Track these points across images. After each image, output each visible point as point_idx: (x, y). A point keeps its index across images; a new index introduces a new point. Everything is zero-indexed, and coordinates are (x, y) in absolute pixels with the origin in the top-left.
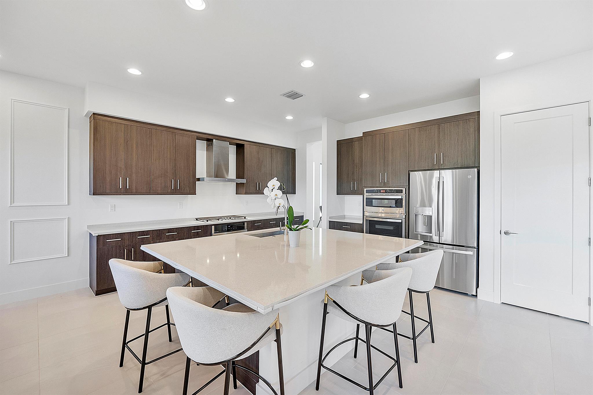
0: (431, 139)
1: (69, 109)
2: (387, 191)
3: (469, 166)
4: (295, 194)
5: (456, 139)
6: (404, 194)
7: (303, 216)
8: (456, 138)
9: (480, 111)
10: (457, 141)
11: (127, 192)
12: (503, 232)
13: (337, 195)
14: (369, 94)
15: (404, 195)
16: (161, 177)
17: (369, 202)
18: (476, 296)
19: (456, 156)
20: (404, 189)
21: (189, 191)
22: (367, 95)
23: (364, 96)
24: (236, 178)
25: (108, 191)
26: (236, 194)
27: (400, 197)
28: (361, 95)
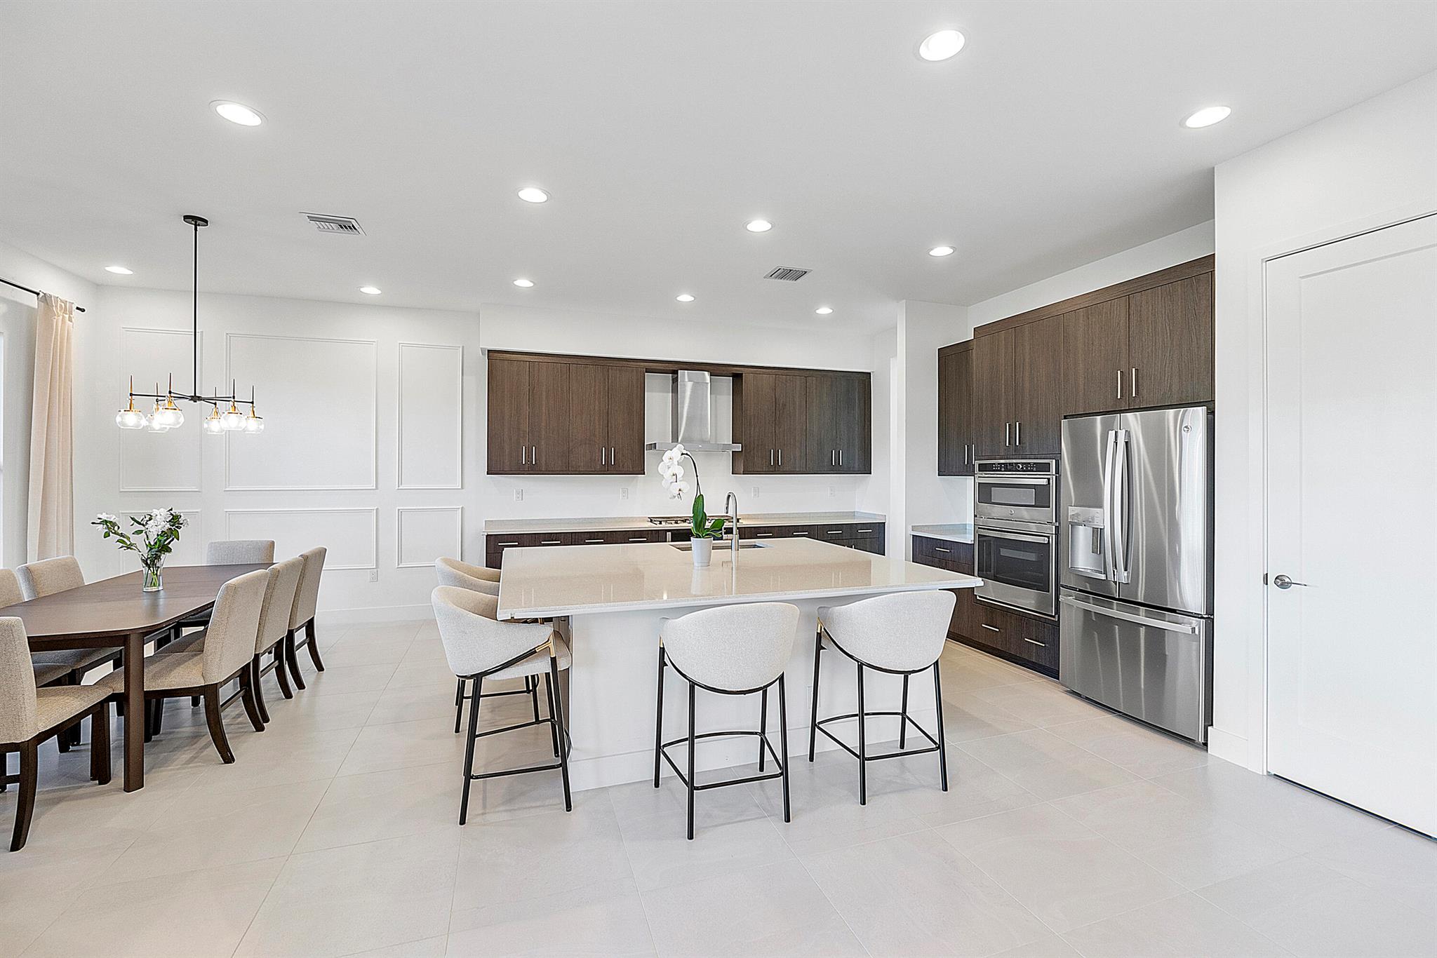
0: (1111, 334)
1: (463, 347)
2: (1019, 467)
3: (1197, 399)
4: (870, 473)
5: (1168, 331)
6: (1054, 473)
7: (884, 523)
8: (1168, 328)
9: (1214, 254)
10: (1169, 334)
11: (533, 469)
12: (1271, 580)
13: (939, 475)
14: (951, 247)
15: (1054, 477)
16: (585, 444)
17: (984, 494)
18: (1206, 744)
19: (1166, 375)
20: (1054, 461)
21: (633, 468)
22: (948, 248)
23: (942, 251)
24: (733, 443)
25: (507, 469)
26: (733, 474)
27: (1044, 482)
28: (932, 250)
